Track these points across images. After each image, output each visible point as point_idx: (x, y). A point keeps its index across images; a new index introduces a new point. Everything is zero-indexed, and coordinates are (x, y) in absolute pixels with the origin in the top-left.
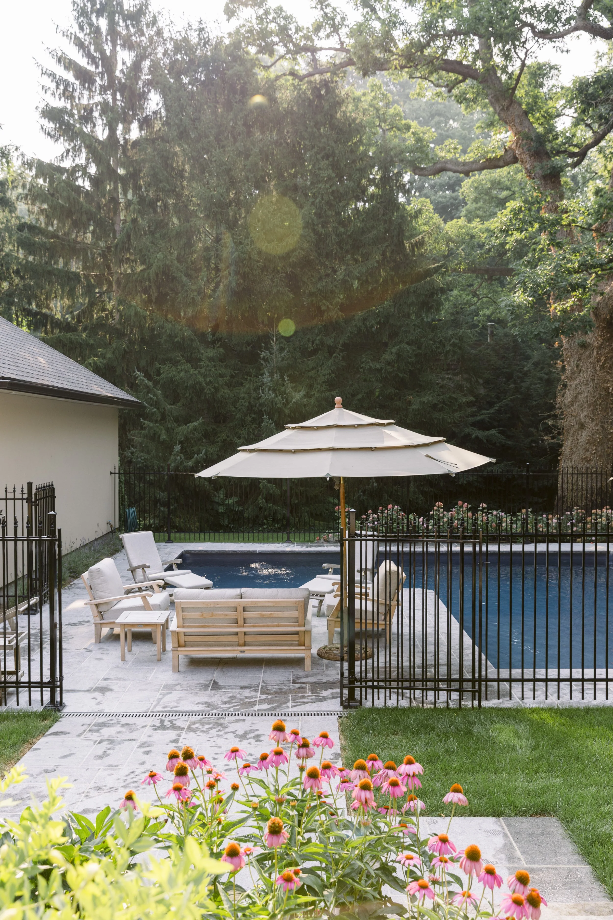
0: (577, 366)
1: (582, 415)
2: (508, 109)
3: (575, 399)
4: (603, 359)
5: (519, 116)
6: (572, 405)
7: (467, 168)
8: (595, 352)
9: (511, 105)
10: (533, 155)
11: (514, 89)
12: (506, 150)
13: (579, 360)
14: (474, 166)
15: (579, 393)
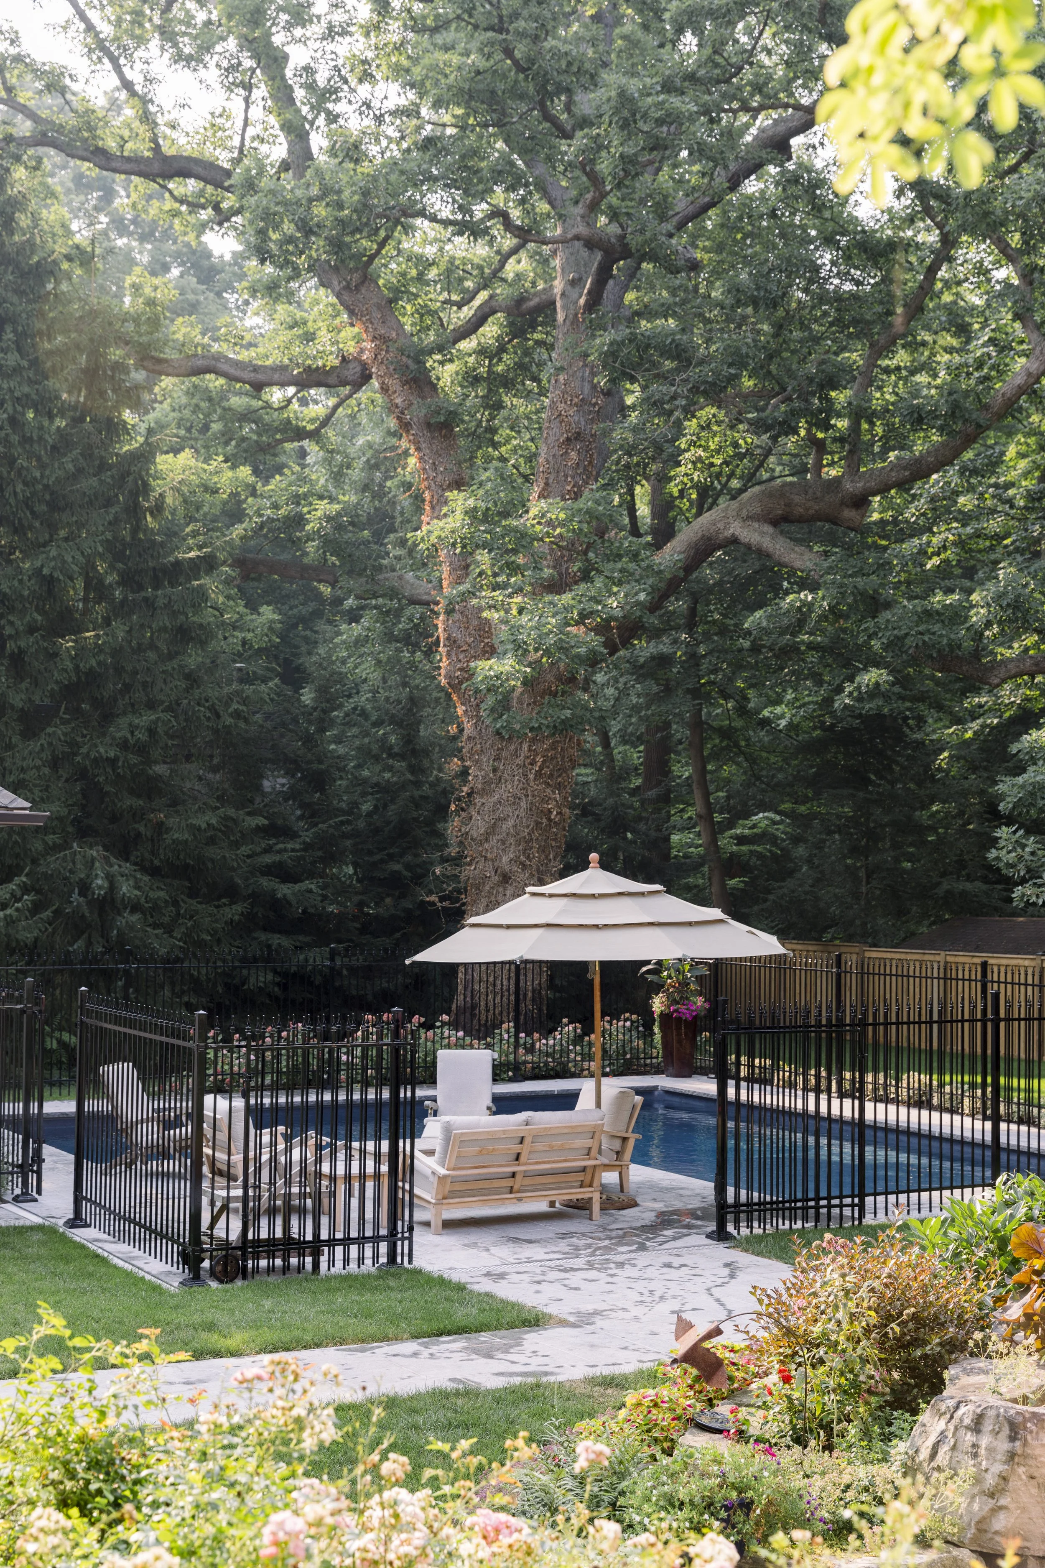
0: (495, 770)
1: (505, 859)
2: (357, 288)
3: (492, 830)
4: (540, 760)
5: (379, 307)
6: (487, 840)
7: (261, 377)
8: (525, 746)
9: (363, 282)
10: (407, 382)
11: (372, 258)
12: (344, 360)
13: (497, 758)
14: (276, 376)
15: (499, 819)
